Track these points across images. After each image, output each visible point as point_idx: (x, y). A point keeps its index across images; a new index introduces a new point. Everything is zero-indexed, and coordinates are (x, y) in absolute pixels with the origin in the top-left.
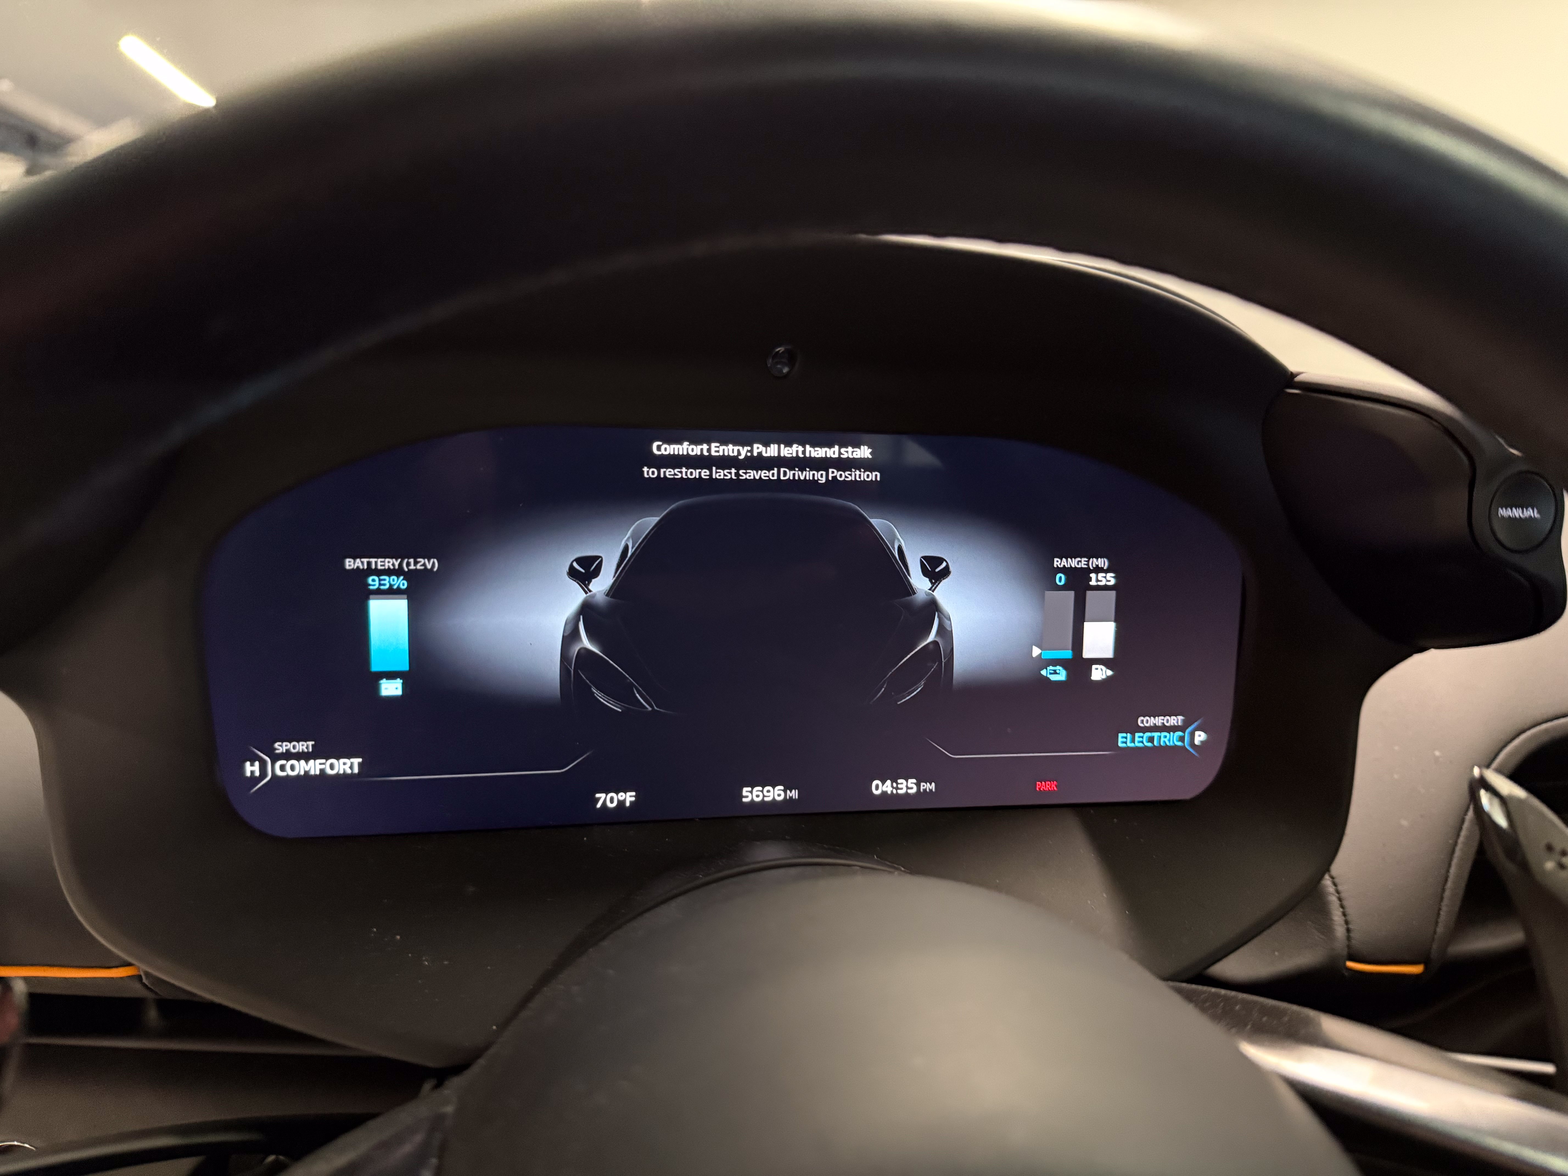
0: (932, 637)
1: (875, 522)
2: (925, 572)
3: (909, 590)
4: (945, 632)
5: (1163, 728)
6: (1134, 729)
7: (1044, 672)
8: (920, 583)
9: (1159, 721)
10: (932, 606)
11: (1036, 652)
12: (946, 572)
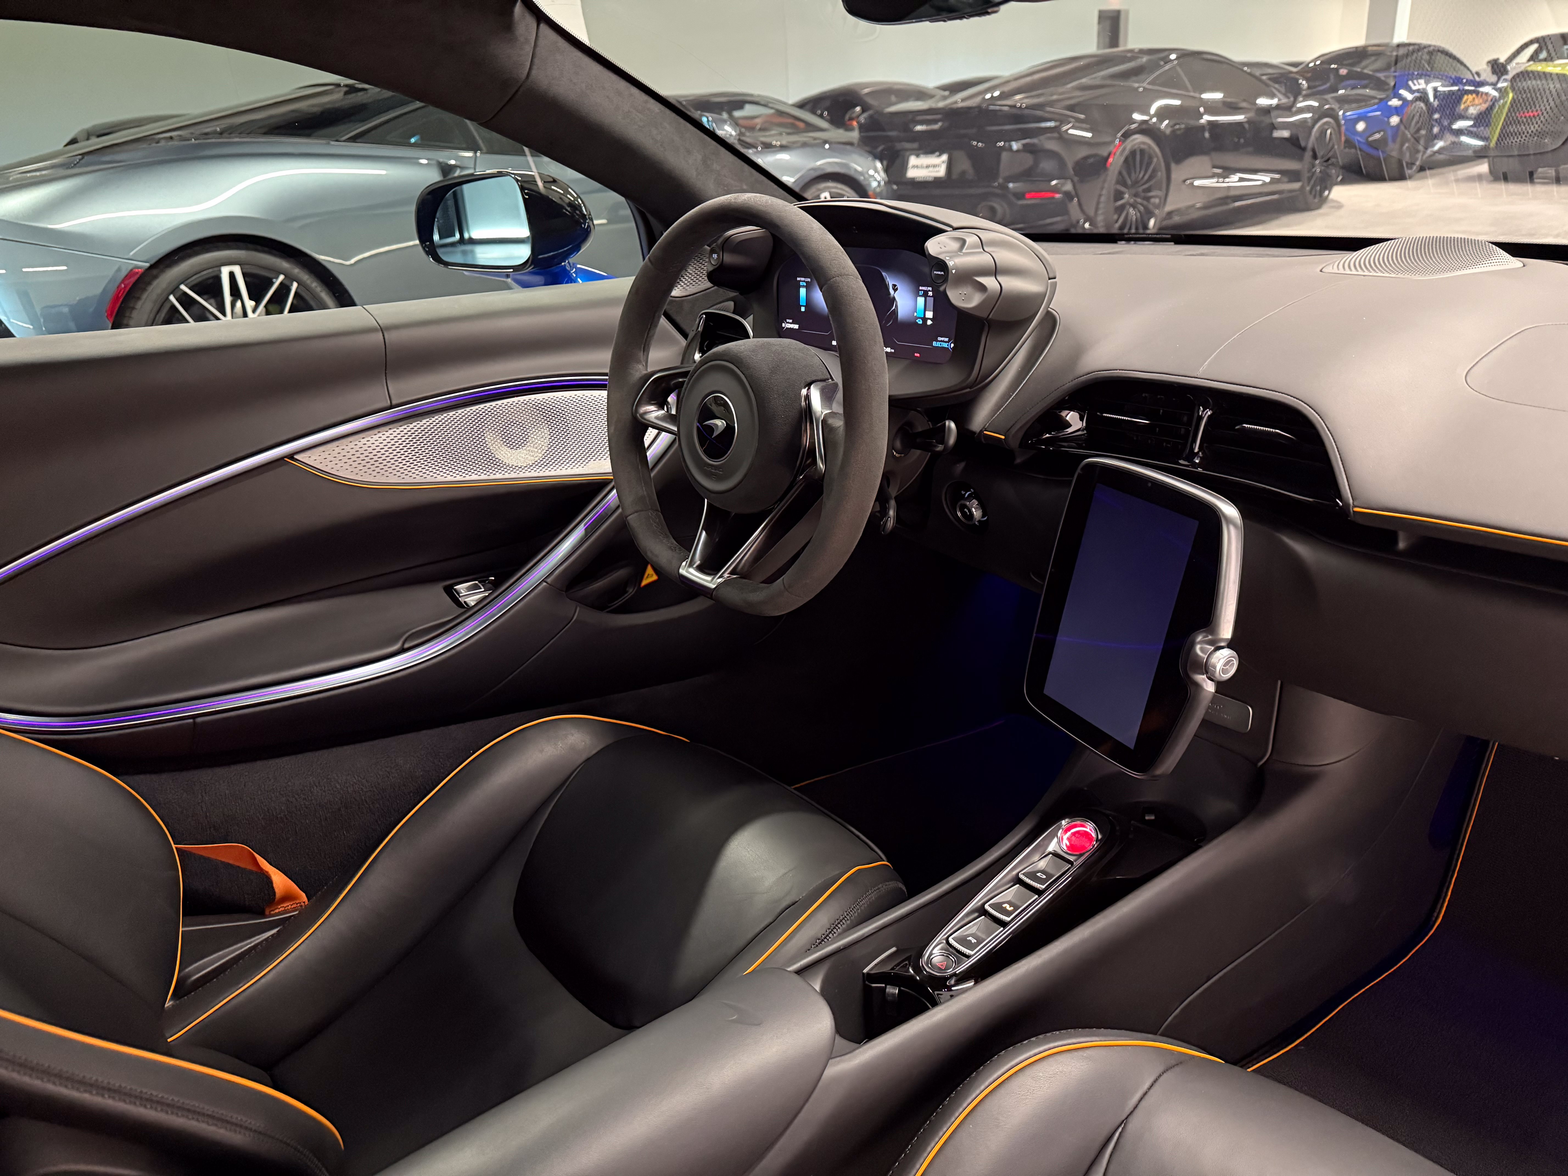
0: (894, 308)
1: (884, 274)
2: (893, 289)
3: (889, 294)
4: (896, 306)
5: (943, 341)
6: (937, 341)
7: (917, 321)
8: (892, 291)
9: (942, 339)
10: (894, 299)
11: (915, 314)
12: (897, 289)
